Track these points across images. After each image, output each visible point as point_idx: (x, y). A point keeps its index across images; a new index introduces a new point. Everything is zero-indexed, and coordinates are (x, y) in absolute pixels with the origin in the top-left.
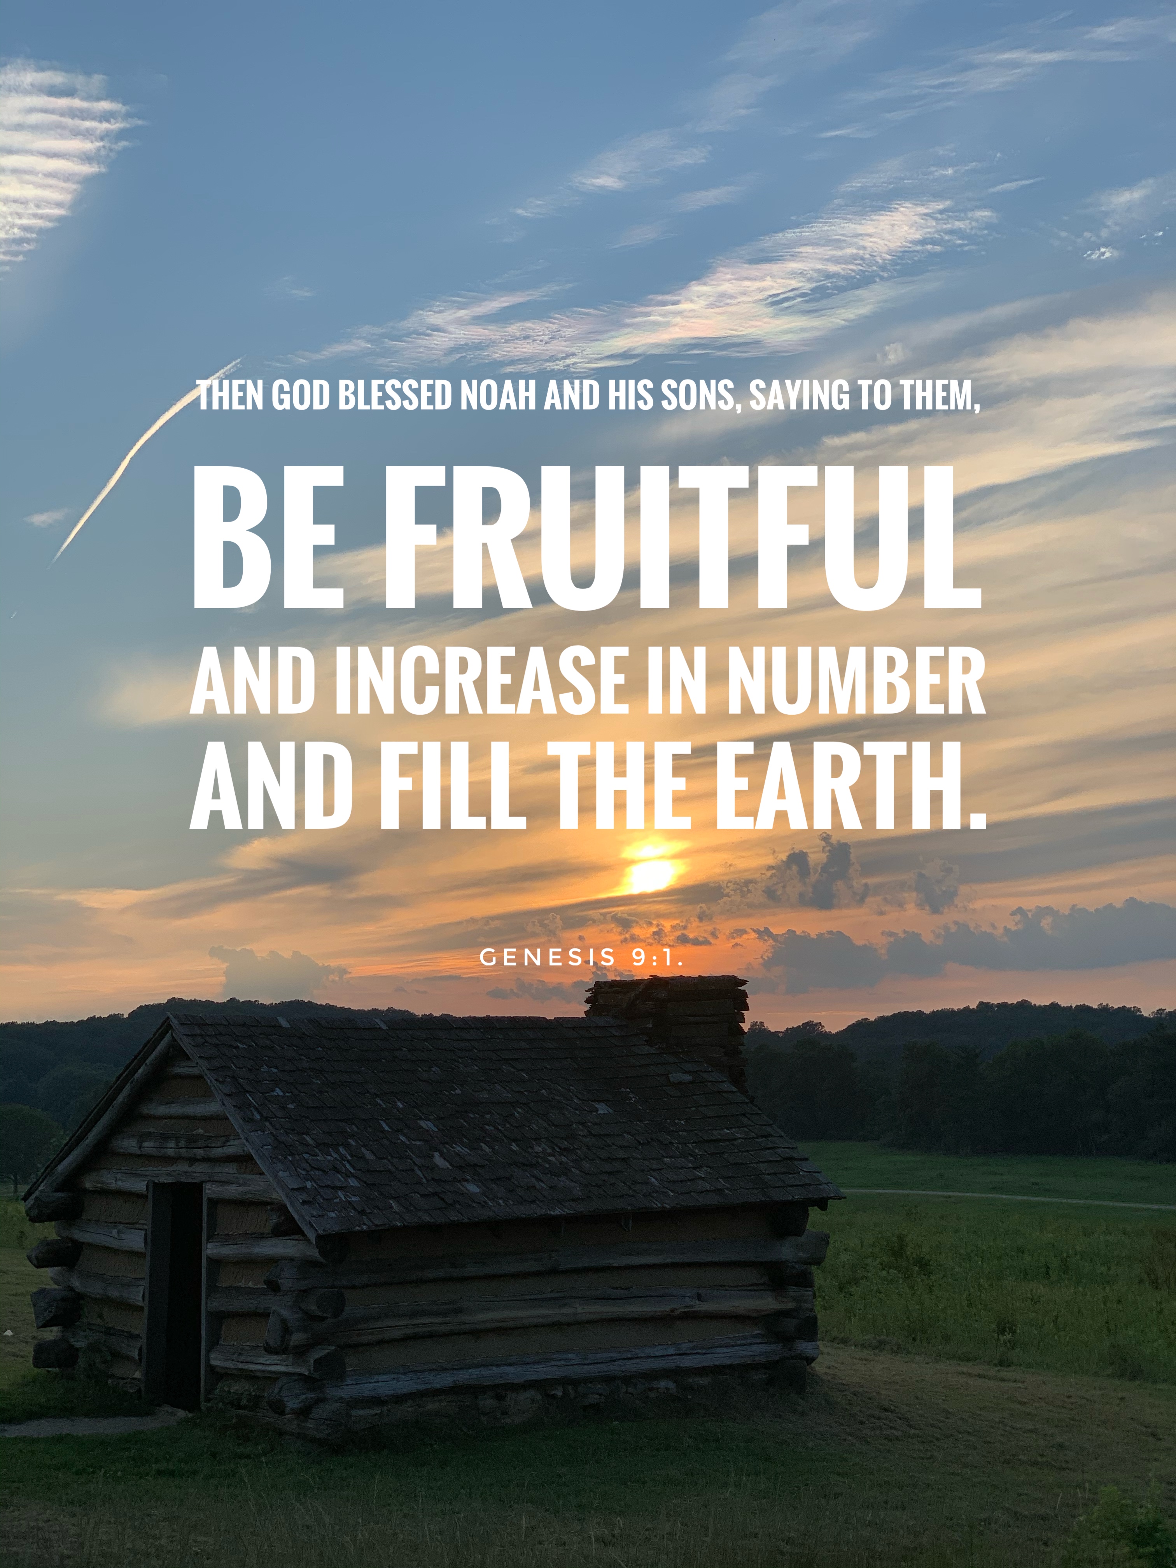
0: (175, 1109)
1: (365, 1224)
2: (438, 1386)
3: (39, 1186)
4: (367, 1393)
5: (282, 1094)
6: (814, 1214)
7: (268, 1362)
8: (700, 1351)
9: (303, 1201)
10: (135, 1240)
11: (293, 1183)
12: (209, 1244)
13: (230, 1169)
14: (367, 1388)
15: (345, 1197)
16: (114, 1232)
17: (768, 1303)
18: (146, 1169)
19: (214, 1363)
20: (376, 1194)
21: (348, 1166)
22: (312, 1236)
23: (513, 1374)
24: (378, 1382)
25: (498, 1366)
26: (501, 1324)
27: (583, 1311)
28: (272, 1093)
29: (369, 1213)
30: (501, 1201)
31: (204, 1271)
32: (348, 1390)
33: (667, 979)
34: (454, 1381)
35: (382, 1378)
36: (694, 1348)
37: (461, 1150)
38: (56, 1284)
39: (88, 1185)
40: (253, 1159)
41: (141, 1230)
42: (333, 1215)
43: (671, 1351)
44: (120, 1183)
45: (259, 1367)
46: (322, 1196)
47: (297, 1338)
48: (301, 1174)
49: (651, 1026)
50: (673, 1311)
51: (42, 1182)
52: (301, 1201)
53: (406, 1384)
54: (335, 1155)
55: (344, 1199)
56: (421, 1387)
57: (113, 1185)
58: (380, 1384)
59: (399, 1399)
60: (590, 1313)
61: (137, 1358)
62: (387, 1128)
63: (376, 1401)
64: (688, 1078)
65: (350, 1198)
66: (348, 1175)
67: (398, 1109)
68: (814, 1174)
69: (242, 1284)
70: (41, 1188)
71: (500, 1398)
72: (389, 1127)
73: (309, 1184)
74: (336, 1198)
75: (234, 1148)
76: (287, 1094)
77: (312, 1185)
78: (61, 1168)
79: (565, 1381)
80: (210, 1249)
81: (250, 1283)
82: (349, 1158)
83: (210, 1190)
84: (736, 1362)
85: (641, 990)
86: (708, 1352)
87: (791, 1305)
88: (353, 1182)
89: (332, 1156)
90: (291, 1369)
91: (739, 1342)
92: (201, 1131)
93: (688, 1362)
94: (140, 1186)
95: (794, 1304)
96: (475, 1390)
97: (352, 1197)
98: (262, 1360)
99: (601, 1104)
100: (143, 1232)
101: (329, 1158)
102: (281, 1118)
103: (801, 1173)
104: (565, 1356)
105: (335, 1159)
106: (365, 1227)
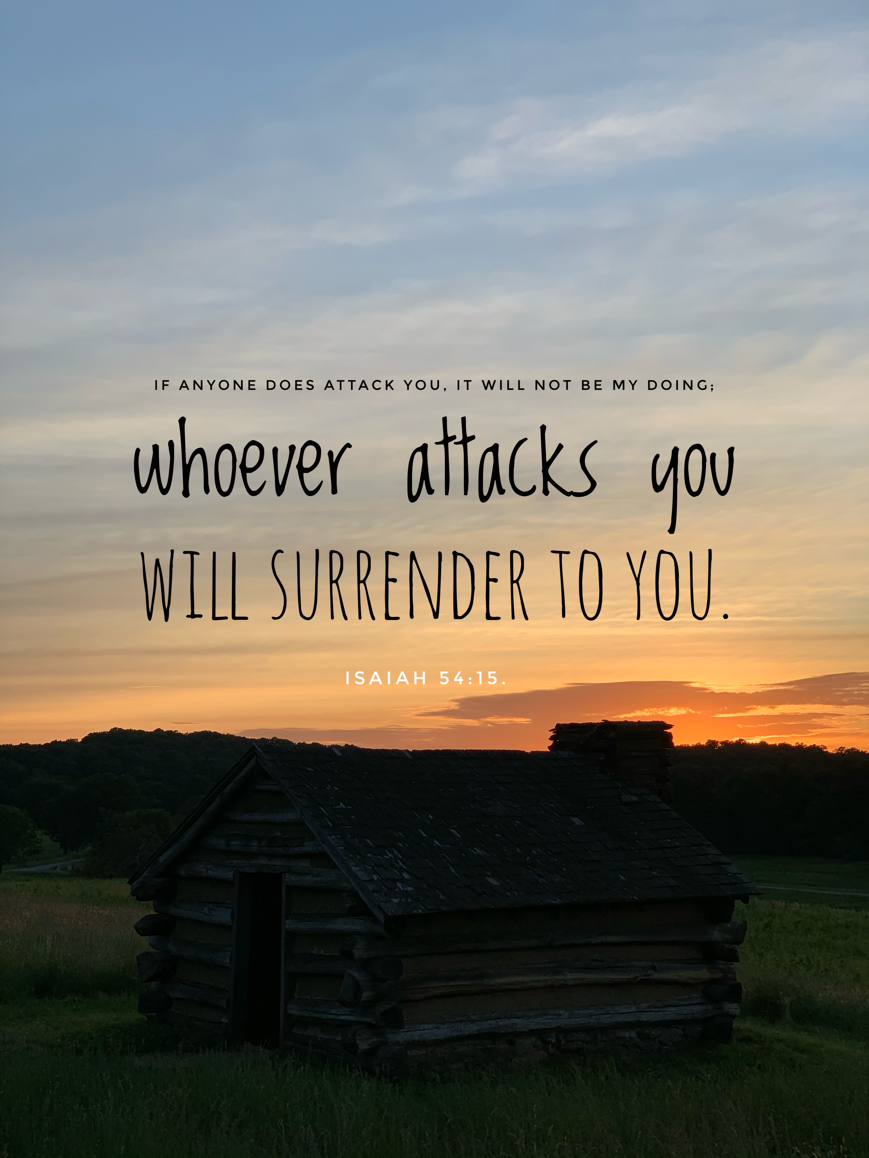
0: (257, 817)
1: (420, 909)
2: (467, 1033)
3: (143, 872)
4: (417, 1038)
5: (344, 807)
6: (739, 904)
7: (339, 1013)
8: (654, 1010)
9: (373, 890)
10: (224, 916)
11: (363, 876)
12: (287, 921)
13: (304, 864)
14: (416, 1035)
15: (403, 888)
16: (206, 910)
17: (704, 974)
18: (231, 862)
19: (289, 1011)
20: (424, 885)
21: (401, 864)
22: (381, 917)
23: (520, 1024)
24: (424, 1030)
25: (509, 1018)
26: (510, 987)
27: (571, 977)
28: (338, 806)
29: (422, 900)
30: (515, 892)
31: (283, 941)
32: (402, 1036)
33: (616, 723)
34: (478, 1030)
35: (426, 1026)
36: (648, 1007)
37: (480, 852)
38: (154, 949)
39: (182, 873)
40: (329, 856)
41: (228, 908)
42: (395, 901)
43: (634, 1009)
44: (210, 872)
45: (330, 1017)
46: (386, 887)
47: (365, 995)
48: (368, 869)
49: (602, 759)
50: (635, 978)
51: (145, 870)
52: (372, 890)
53: (444, 1032)
54: (391, 855)
55: (402, 889)
56: (455, 1034)
57: (205, 874)
58: (426, 1031)
59: (439, 1042)
60: (575, 979)
61: (225, 1006)
62: (424, 835)
63: (422, 1044)
64: (635, 799)
65: (406, 888)
66: (402, 870)
67: (430, 819)
68: (738, 875)
69: (315, 952)
70: (145, 874)
71: (511, 1043)
72: (425, 833)
73: (375, 877)
74: (397, 888)
75: (309, 847)
76: (348, 807)
77: (378, 878)
78: (162, 859)
79: (558, 1030)
80: (289, 924)
81: (322, 951)
82: (400, 857)
83: (289, 879)
84: (681, 1017)
85: (595, 731)
86: (661, 1010)
87: (719, 975)
88: (406, 876)
89: (388, 855)
90: (360, 1019)
91: (682, 1003)
92: (278, 834)
93: (644, 1017)
94: (229, 875)
95: (721, 974)
96: (492, 1036)
97: (408, 887)
98: (333, 1011)
99: (575, 818)
100: (230, 910)
101: (386, 857)
102: (347, 825)
103: (729, 874)
104: (556, 1012)
105: (391, 857)
106: (420, 911)
